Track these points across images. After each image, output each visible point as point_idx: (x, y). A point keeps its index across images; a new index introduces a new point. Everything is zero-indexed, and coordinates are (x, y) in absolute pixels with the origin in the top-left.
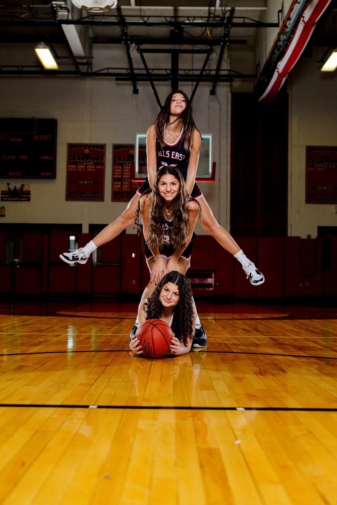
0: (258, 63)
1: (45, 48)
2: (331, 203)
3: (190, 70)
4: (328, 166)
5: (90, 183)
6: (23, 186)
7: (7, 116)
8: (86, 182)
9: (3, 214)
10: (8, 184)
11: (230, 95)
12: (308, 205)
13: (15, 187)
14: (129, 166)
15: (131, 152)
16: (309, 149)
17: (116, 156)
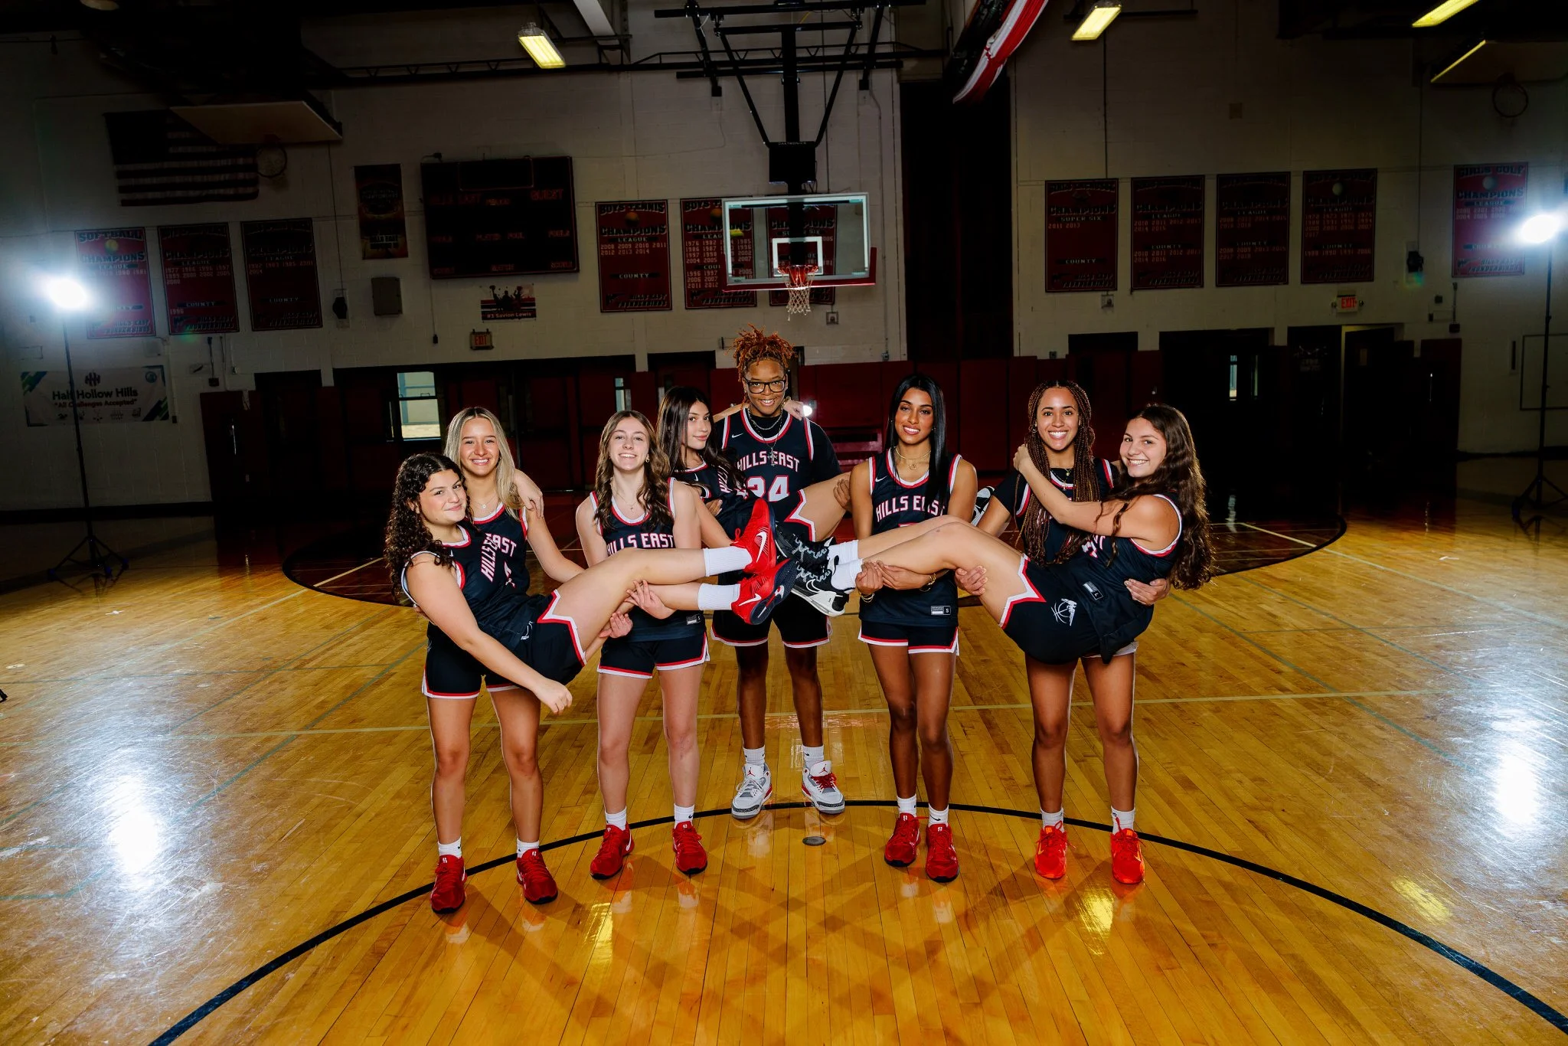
0: (949, 25)
1: (539, 34)
2: (1093, 290)
3: (818, 47)
4: (1087, 217)
5: (644, 276)
6: (519, 288)
7: (478, 156)
8: (636, 276)
9: (488, 344)
10: (493, 288)
11: (897, 87)
12: (1051, 295)
13: (506, 292)
14: (713, 240)
15: (716, 211)
16: (1051, 186)
17: (687, 220)
